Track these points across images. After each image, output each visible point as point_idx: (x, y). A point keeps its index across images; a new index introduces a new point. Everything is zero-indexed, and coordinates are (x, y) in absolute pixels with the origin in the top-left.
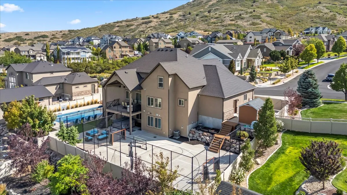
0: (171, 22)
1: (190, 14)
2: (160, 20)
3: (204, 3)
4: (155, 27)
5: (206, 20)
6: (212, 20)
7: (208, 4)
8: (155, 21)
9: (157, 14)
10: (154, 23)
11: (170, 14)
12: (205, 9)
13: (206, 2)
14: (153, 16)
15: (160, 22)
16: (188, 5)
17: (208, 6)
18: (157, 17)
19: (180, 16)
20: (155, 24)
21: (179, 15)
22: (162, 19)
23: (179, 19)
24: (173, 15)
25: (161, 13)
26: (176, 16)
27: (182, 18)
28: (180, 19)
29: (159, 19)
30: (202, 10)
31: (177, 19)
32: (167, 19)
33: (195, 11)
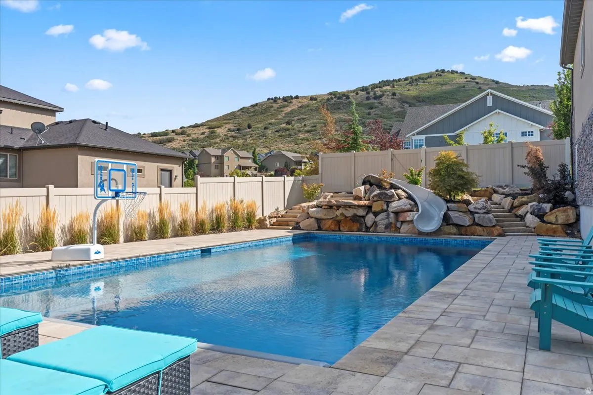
0: (214, 141)
1: (249, 127)
2: (190, 138)
3: (275, 110)
4: (182, 149)
5: (290, 135)
6: (302, 136)
7: (283, 111)
8: (179, 139)
9: (181, 128)
10: (179, 143)
11: (209, 128)
12: (278, 119)
13: (278, 108)
14: (173, 131)
15: (190, 140)
16: (243, 112)
17: (283, 114)
18: (182, 133)
19: (230, 130)
20: (181, 144)
21: (227, 129)
22: (195, 136)
23: (229, 135)
24: (215, 129)
25: (190, 127)
26: (221, 131)
27: (235, 135)
28: (232, 136)
29: (188, 136)
30: (273, 121)
31: (225, 135)
32: (203, 136)
33: (260, 122)
